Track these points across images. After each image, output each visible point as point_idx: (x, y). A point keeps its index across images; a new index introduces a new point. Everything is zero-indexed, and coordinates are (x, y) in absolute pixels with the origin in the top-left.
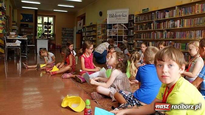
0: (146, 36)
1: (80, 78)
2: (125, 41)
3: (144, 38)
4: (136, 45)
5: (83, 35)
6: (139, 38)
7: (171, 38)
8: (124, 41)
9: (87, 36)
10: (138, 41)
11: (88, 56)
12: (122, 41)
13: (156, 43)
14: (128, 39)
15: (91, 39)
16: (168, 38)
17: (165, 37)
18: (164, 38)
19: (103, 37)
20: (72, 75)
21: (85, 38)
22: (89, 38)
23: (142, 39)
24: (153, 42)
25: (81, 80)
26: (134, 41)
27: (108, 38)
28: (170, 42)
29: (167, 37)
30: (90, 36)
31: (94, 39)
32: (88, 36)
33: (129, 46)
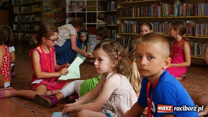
0: (140, 13)
1: (45, 98)
2: (100, 21)
3: (137, 16)
4: (123, 29)
5: (15, 12)
6: (128, 15)
7: (189, 14)
8: (99, 23)
9: (22, 15)
10: (125, 22)
11: (47, 52)
12: (95, 21)
13: (161, 25)
14: (106, 19)
15: (31, 19)
16: (182, 15)
17: (178, 14)
18: (176, 14)
19: (55, 16)
20: (14, 91)
21: (18, 18)
22: (27, 17)
23: (134, 17)
24: (156, 23)
25: (48, 102)
26: (118, 22)
27: (69, 16)
28: (188, 22)
29: (181, 13)
30: (29, 14)
31: (37, 19)
32: (26, 14)
33: (109, 31)
